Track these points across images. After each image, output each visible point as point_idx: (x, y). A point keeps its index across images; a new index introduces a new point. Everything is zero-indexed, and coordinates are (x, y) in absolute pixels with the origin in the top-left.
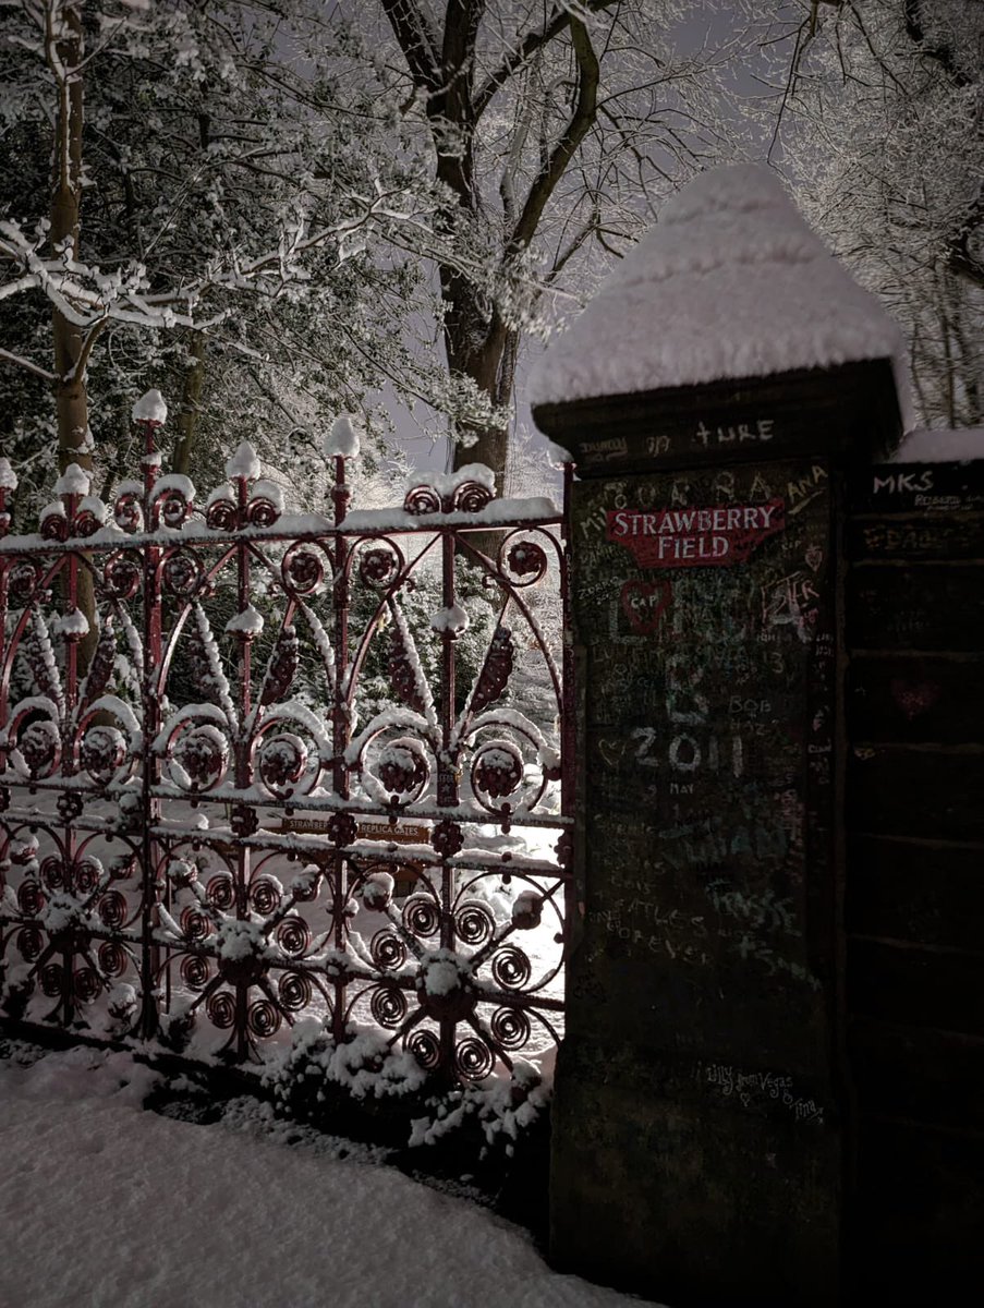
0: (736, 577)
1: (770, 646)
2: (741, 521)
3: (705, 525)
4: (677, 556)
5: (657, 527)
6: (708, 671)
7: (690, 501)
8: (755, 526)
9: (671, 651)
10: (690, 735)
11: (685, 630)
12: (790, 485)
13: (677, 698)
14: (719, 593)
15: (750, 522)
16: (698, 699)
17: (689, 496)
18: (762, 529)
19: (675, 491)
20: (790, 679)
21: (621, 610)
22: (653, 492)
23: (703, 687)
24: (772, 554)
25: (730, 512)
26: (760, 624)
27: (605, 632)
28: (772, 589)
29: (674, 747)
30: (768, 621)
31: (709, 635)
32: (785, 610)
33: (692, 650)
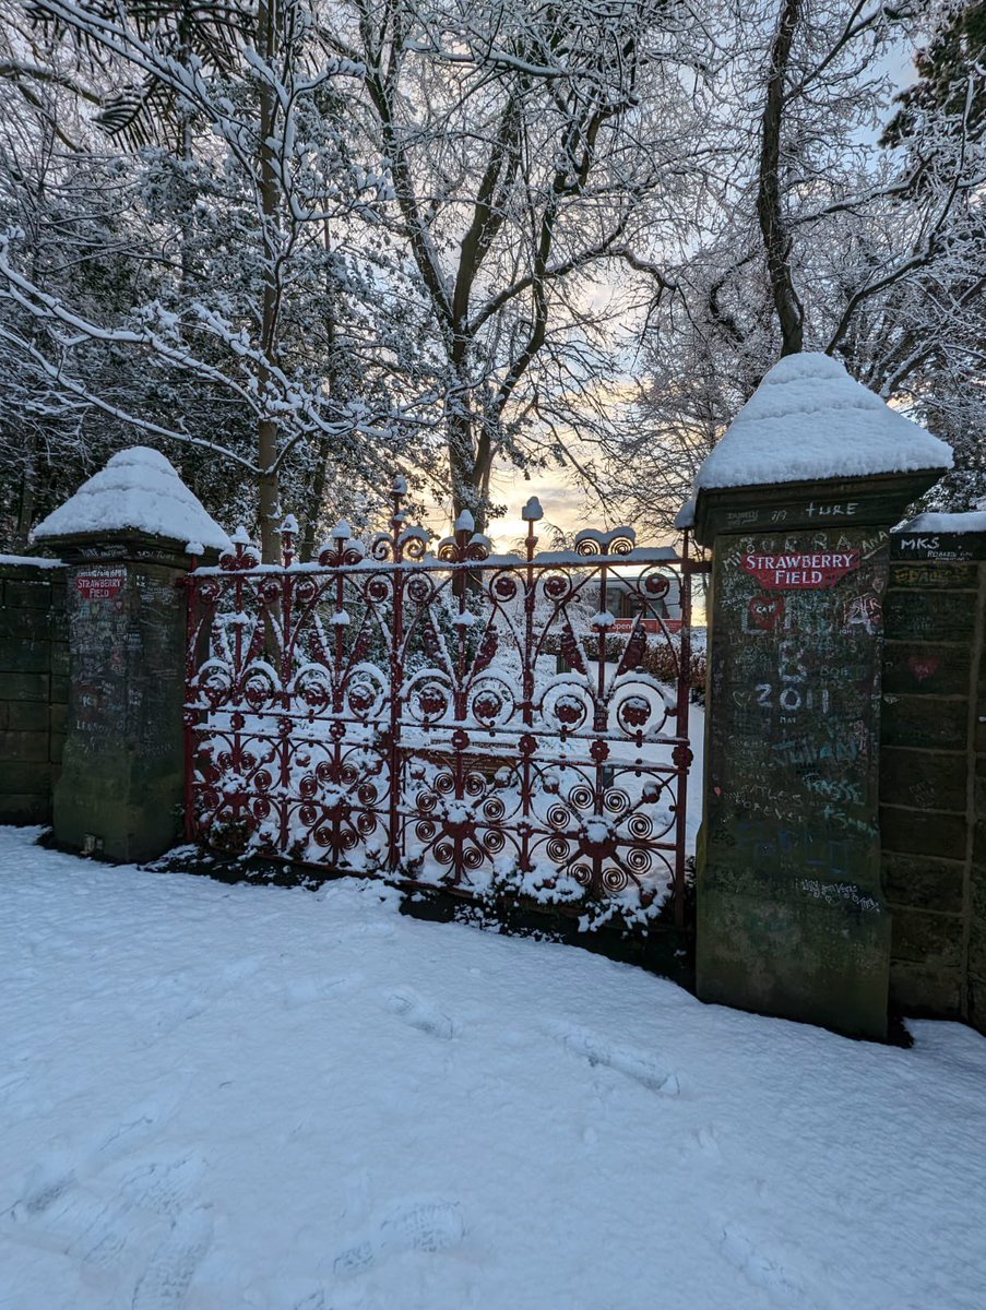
0: (827, 596)
1: (848, 637)
2: (831, 562)
3: (807, 564)
4: (788, 582)
5: (774, 565)
6: (806, 650)
7: (797, 550)
8: (840, 565)
9: (783, 639)
10: (795, 689)
11: (793, 626)
12: (864, 542)
13: (787, 667)
14: (816, 605)
15: (836, 563)
16: (800, 667)
17: (796, 547)
18: (844, 567)
19: (788, 543)
20: (861, 656)
21: (750, 614)
22: (773, 544)
23: (803, 661)
24: (851, 582)
25: (823, 557)
26: (842, 624)
27: (739, 627)
28: (850, 603)
29: (784, 696)
30: (847, 622)
31: (808, 630)
32: (859, 616)
33: (797, 638)
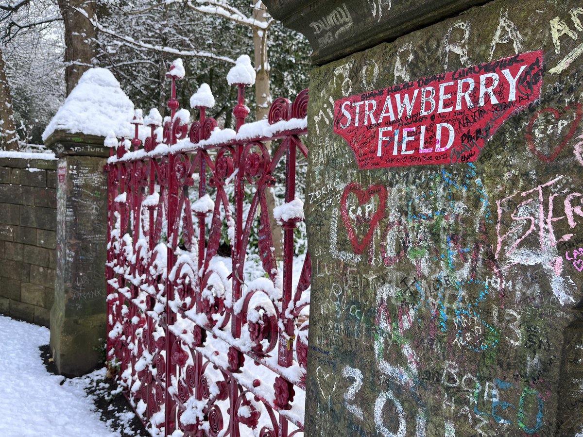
0: (463, 184)
1: (504, 297)
2: (475, 96)
3: (428, 106)
4: (395, 153)
5: (377, 115)
6: (420, 316)
7: (413, 75)
8: (494, 100)
9: (383, 279)
10: (397, 395)
11: (398, 254)
12: (555, 23)
13: (386, 343)
14: (440, 206)
15: (487, 95)
16: (407, 350)
17: (412, 68)
18: (504, 105)
19: (398, 64)
20: (533, 362)
21: (341, 218)
22: (376, 70)
23: (413, 335)
24: (518, 145)
25: (460, 83)
26: (491, 260)
27: (326, 244)
28: (513, 205)
29: (379, 404)
30: (503, 259)
31: (424, 267)
32: (532, 243)
33: (404, 281)
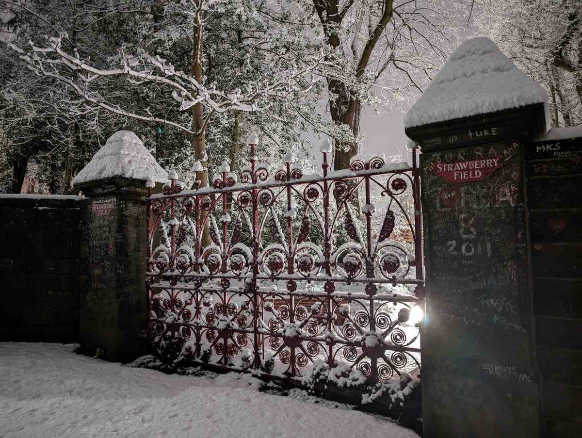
0: (485, 184)
1: (499, 209)
2: (486, 164)
3: (472, 167)
4: (461, 178)
5: (453, 168)
6: (475, 218)
7: (465, 158)
8: (491, 166)
9: (461, 213)
10: (470, 242)
11: (466, 205)
12: (504, 150)
13: (464, 230)
14: (478, 191)
15: (489, 165)
16: (472, 229)
17: (465, 156)
18: (494, 167)
19: (460, 155)
20: (508, 220)
21: (441, 199)
22: (451, 156)
23: (474, 225)
24: (499, 176)
25: (481, 161)
26: (495, 201)
27: (434, 207)
28: (499, 188)
29: (464, 248)
30: (498, 200)
31: (475, 206)
32: (505, 195)
33: (469, 212)
